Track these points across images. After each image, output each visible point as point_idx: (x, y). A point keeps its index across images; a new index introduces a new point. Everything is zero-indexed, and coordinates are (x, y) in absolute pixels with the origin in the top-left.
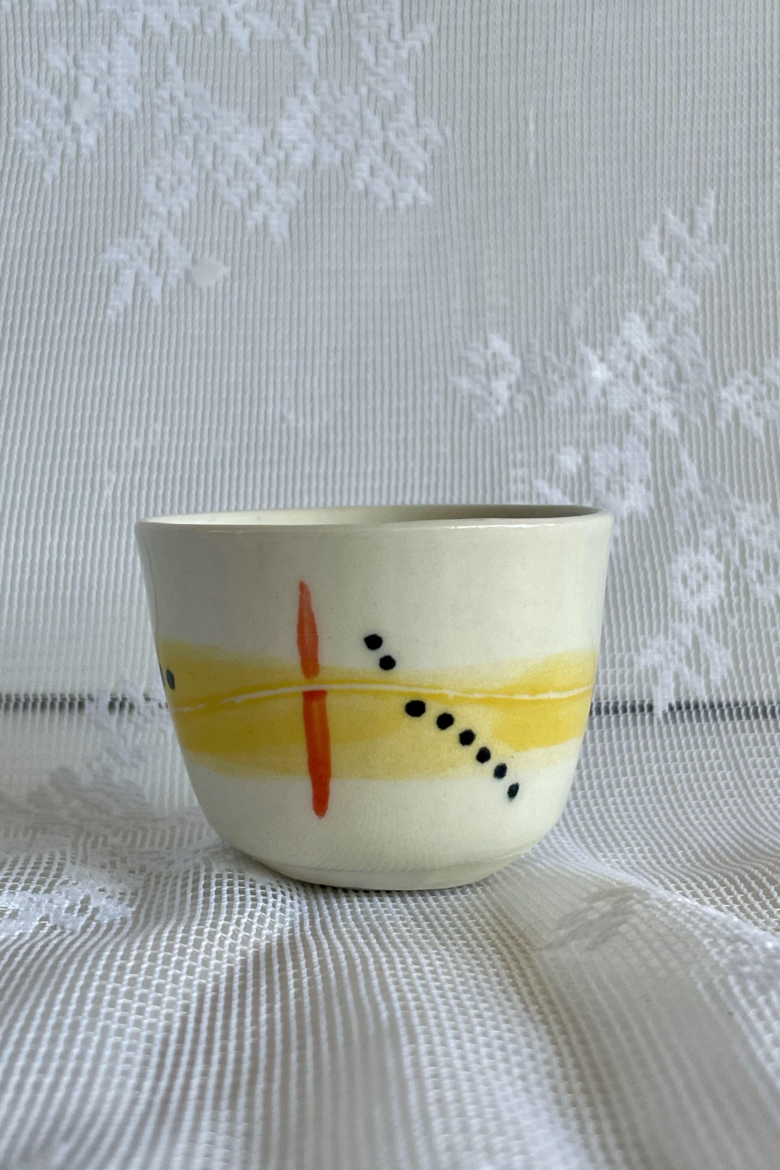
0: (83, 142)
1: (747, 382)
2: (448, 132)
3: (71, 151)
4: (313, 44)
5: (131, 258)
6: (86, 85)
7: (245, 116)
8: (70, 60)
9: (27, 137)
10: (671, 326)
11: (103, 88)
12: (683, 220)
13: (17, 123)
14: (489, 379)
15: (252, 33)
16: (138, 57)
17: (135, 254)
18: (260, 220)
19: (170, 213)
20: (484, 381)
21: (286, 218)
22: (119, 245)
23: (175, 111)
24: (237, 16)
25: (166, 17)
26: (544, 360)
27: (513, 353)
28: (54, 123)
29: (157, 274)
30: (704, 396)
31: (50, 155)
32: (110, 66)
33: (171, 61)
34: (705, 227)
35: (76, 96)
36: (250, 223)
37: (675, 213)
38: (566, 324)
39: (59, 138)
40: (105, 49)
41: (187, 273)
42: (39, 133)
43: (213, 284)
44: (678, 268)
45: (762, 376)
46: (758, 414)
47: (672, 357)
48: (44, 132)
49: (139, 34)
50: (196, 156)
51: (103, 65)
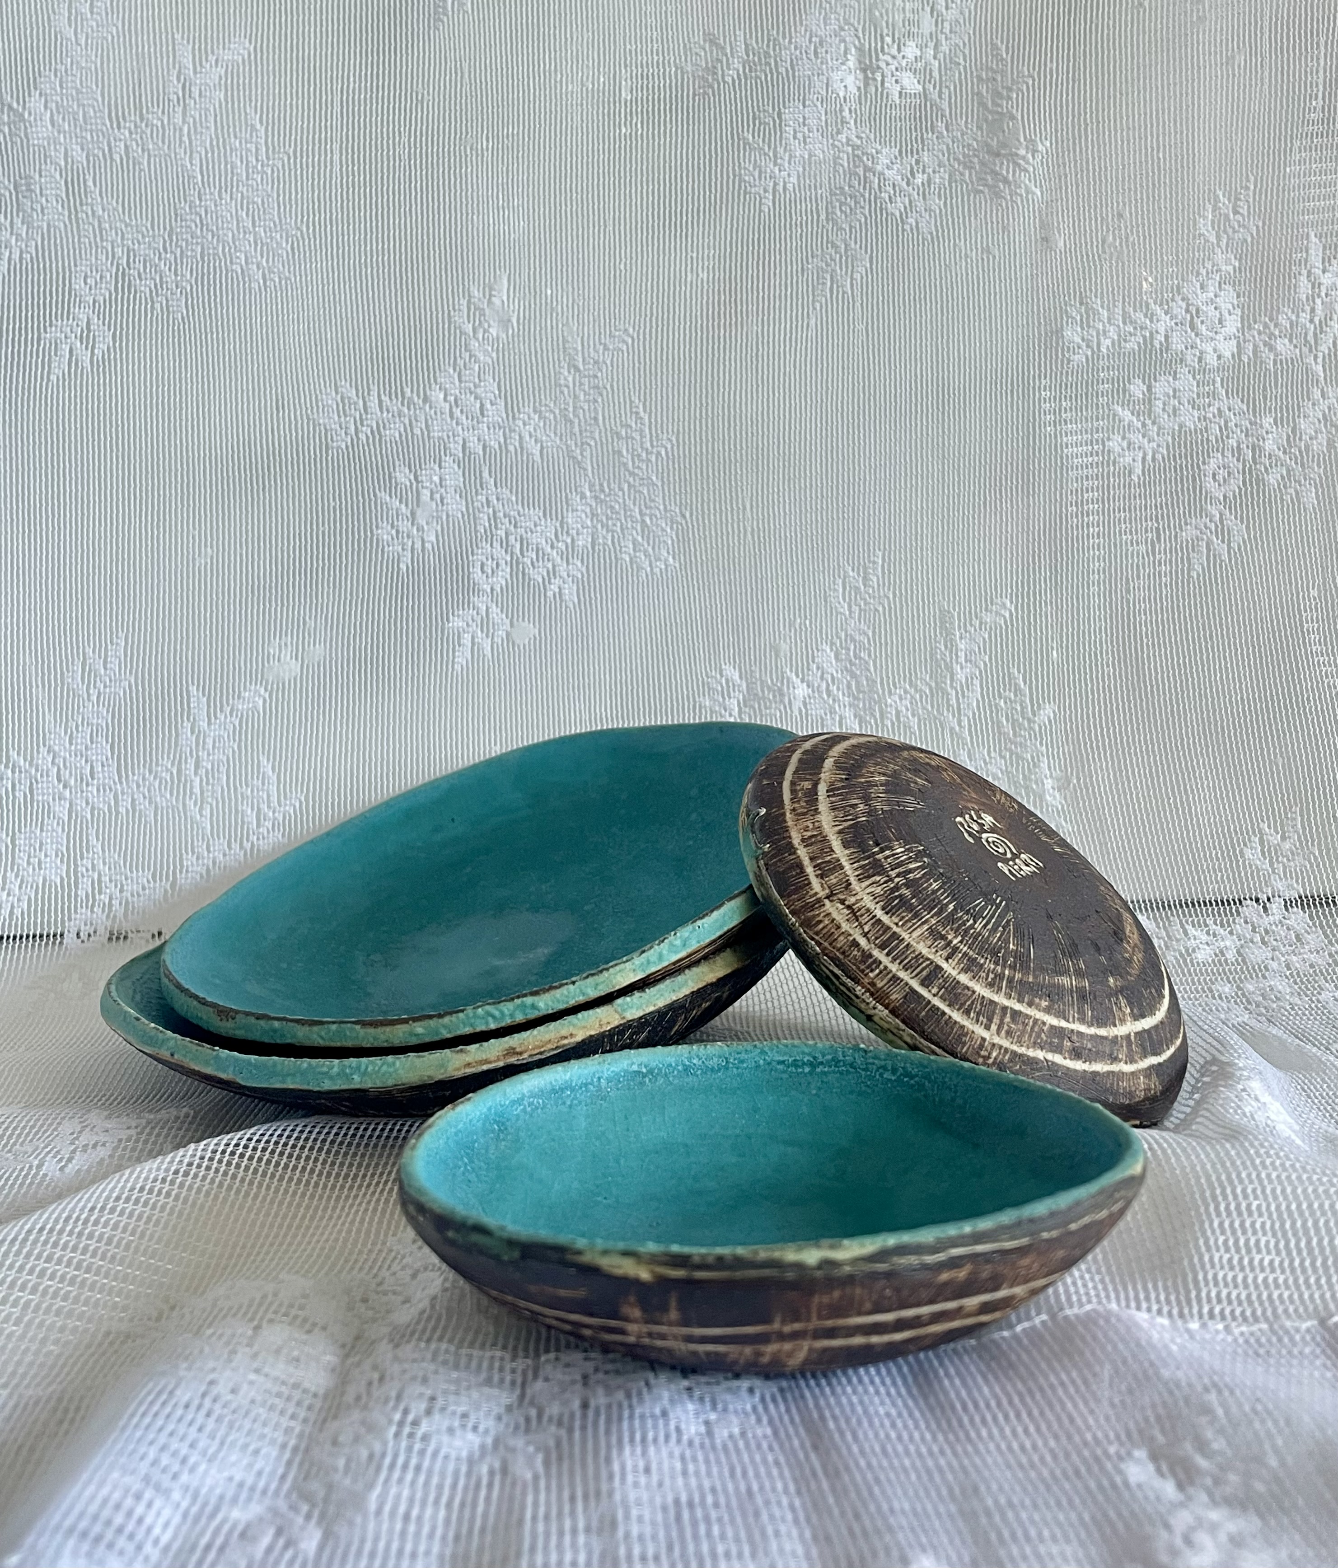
0: (426, 539)
1: (906, 692)
2: (688, 515)
3: (418, 545)
4: (587, 453)
5: (468, 625)
6: (426, 494)
7: (541, 514)
8: (412, 477)
9: (385, 537)
10: (852, 653)
11: (438, 496)
12: (859, 575)
13: (377, 527)
14: (724, 698)
15: (542, 448)
16: (461, 473)
17: (470, 622)
18: (557, 590)
19: (492, 589)
20: (721, 700)
21: (575, 588)
22: (458, 616)
23: (491, 510)
24: (531, 436)
25: (479, 440)
26: (762, 682)
27: (741, 678)
28: (404, 526)
29: (487, 636)
30: (875, 703)
31: (403, 549)
32: (441, 479)
33: (486, 474)
34: (875, 579)
35: (418, 506)
36: (550, 594)
37: (853, 570)
38: (777, 656)
39: (408, 536)
40: (437, 468)
41: (508, 634)
42: (394, 532)
43: (527, 642)
44: (855, 609)
45: (917, 686)
46: (913, 715)
47: (853, 675)
48: (398, 532)
49: (461, 455)
50: (507, 547)
51: (436, 479)
